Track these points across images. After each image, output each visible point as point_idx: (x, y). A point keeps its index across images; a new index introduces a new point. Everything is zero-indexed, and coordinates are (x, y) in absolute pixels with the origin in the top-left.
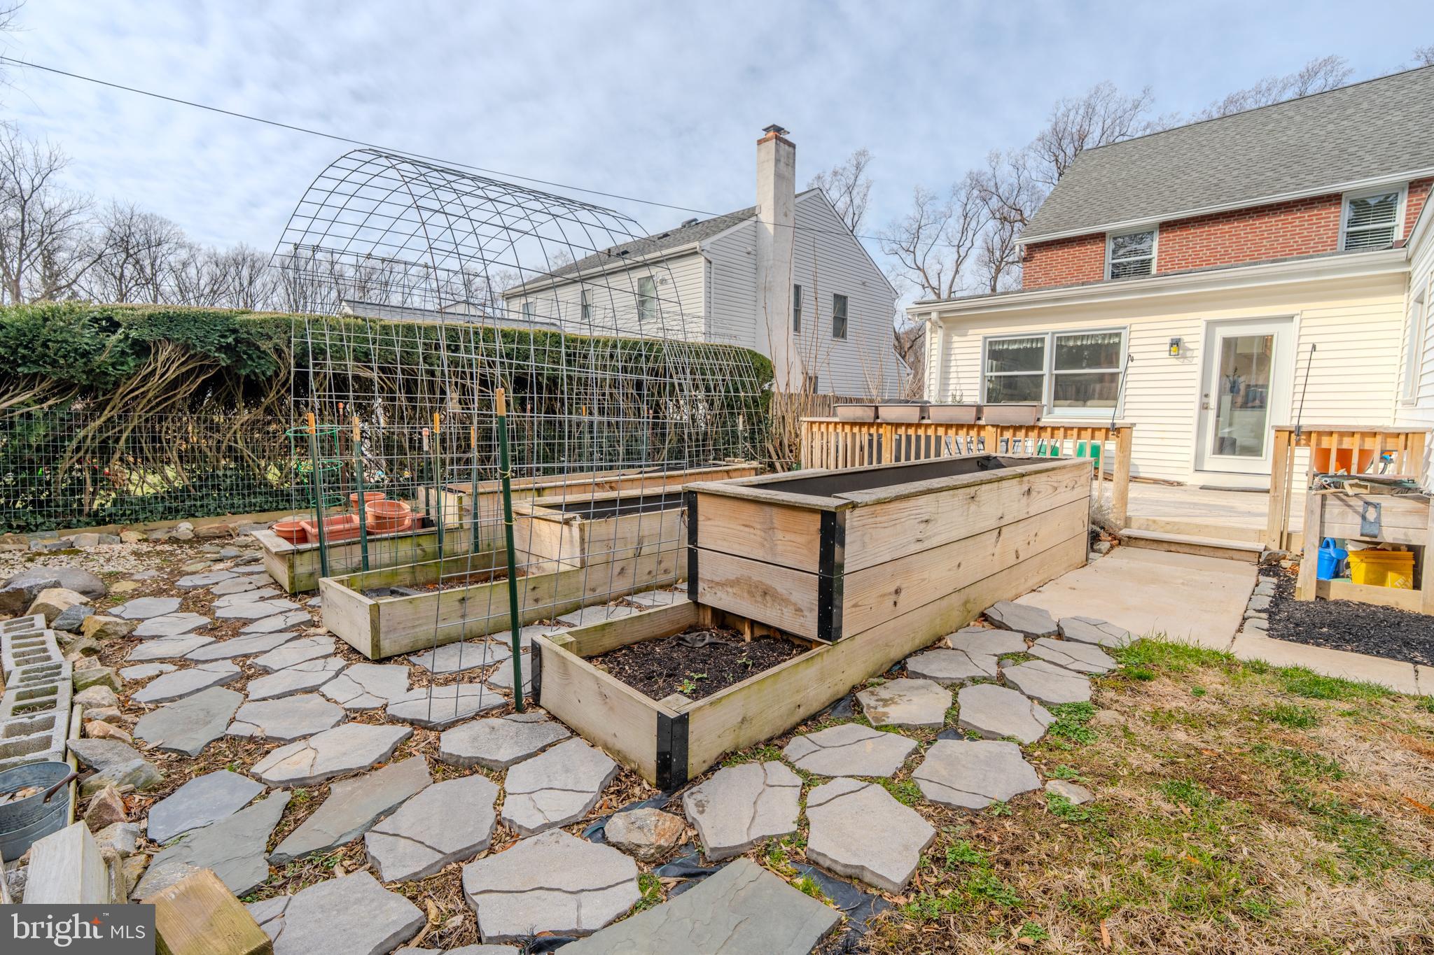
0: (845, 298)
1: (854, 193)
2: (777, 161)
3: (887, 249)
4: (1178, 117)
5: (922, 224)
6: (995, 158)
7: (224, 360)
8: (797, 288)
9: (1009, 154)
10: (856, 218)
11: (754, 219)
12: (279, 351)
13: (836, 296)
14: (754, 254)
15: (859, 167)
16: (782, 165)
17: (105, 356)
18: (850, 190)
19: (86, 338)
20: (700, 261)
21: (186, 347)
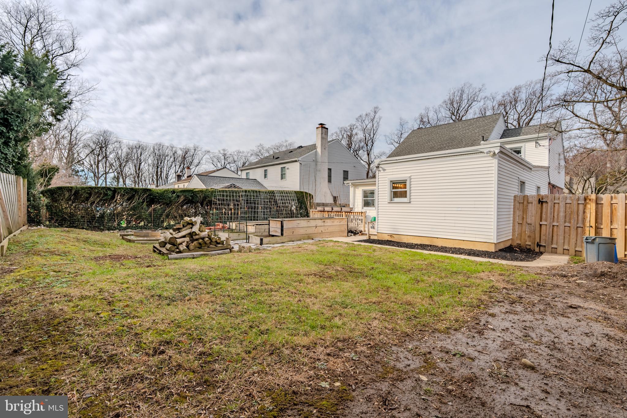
0: (348, 171)
1: (374, 122)
2: (322, 134)
3: (389, 142)
4: (498, 93)
5: (403, 132)
6: (427, 109)
7: (191, 198)
8: (330, 170)
9: (433, 108)
10: (375, 131)
11: (315, 150)
12: (200, 196)
13: (344, 171)
14: (316, 161)
15: (375, 112)
16: (323, 135)
17: (173, 198)
18: (372, 120)
19: (170, 195)
20: (298, 164)
21: (185, 196)
